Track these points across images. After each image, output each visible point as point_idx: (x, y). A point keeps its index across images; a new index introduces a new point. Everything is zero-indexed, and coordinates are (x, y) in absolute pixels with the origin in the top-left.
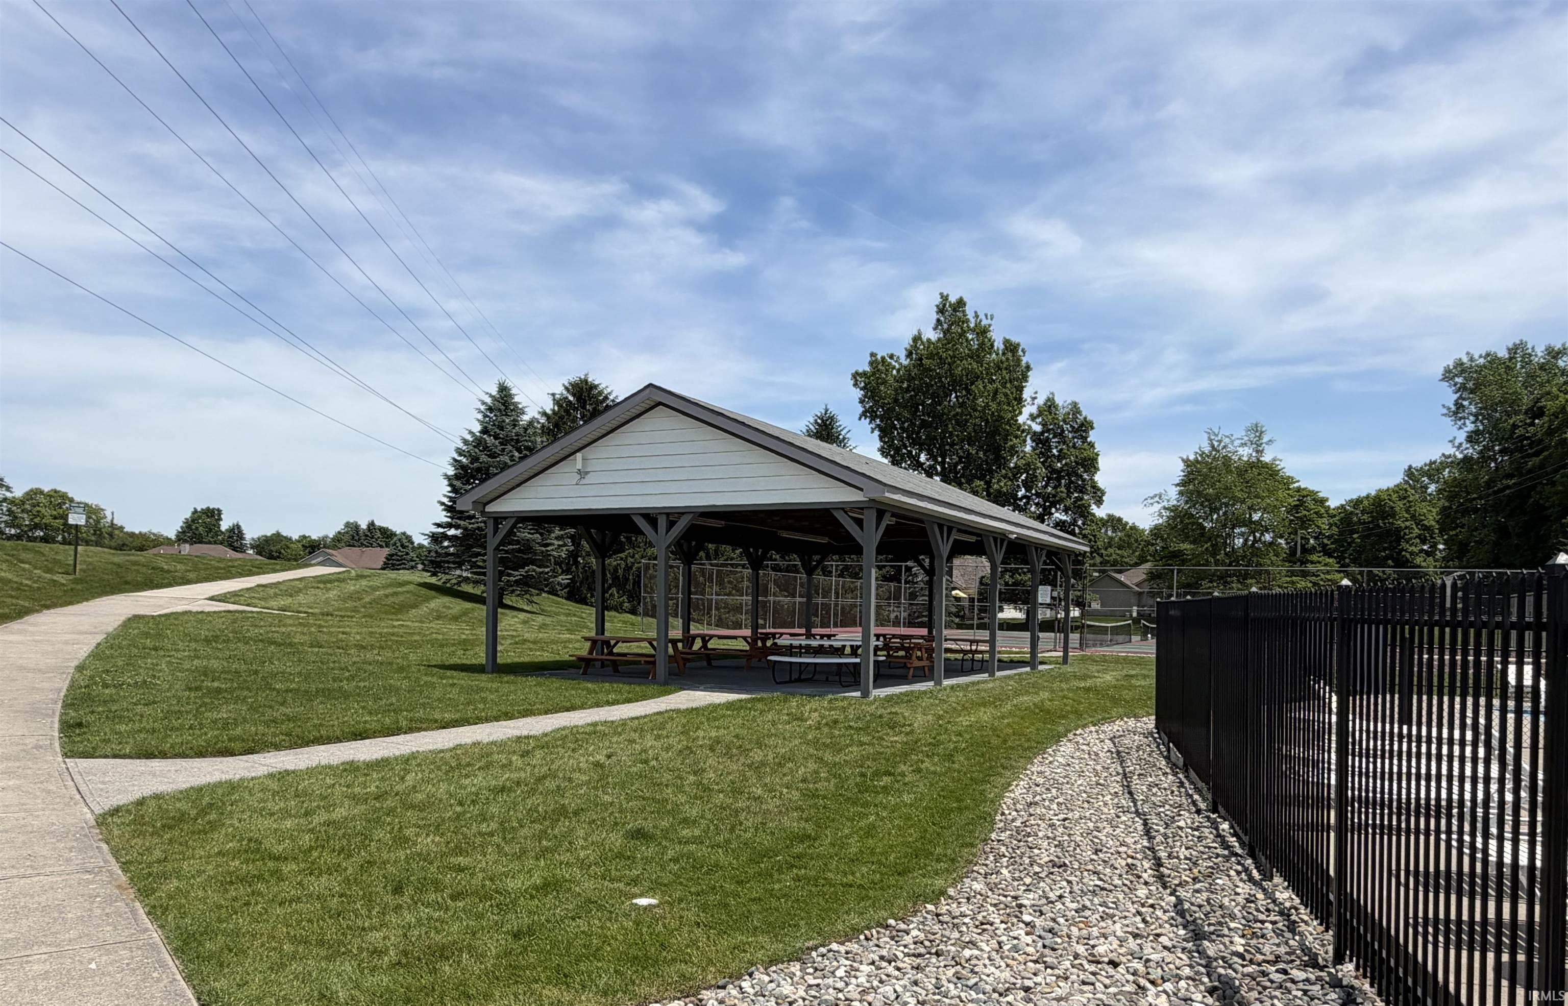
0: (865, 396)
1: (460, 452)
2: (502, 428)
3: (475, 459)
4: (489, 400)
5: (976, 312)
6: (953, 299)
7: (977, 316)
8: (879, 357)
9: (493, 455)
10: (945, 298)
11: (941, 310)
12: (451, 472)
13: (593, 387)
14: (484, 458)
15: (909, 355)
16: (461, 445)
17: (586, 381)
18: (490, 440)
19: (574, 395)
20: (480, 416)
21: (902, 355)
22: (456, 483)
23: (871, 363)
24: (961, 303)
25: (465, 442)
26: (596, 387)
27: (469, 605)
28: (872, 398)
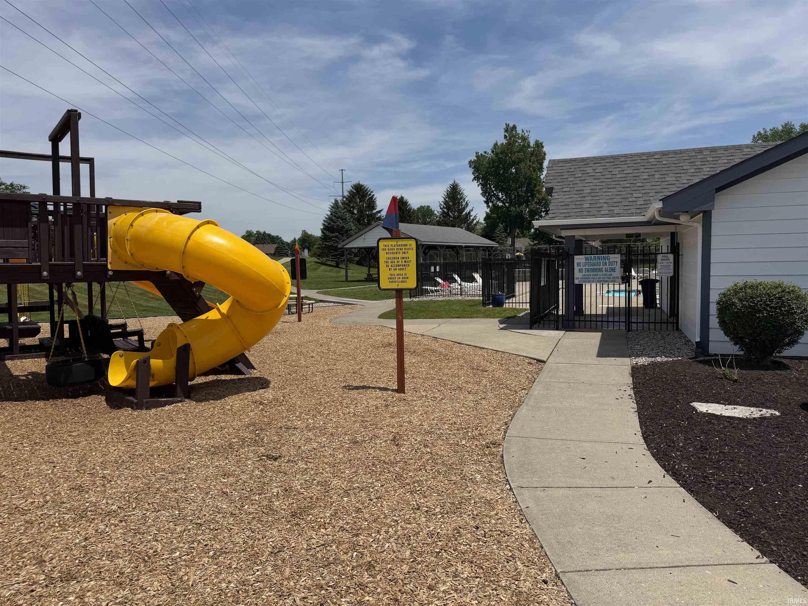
0: (474, 171)
1: (324, 221)
2: (337, 214)
3: (329, 224)
4: (332, 205)
5: (522, 130)
6: (511, 125)
7: (523, 131)
8: (480, 154)
9: (334, 222)
10: (507, 125)
11: (506, 131)
12: (322, 227)
13: (362, 186)
14: (332, 223)
15: (493, 152)
16: (324, 219)
17: (359, 184)
18: (334, 218)
19: (355, 190)
20: (330, 210)
21: (490, 152)
22: (325, 231)
23: (477, 157)
24: (514, 127)
25: (326, 218)
26: (363, 186)
27: (331, 268)
28: (477, 172)
